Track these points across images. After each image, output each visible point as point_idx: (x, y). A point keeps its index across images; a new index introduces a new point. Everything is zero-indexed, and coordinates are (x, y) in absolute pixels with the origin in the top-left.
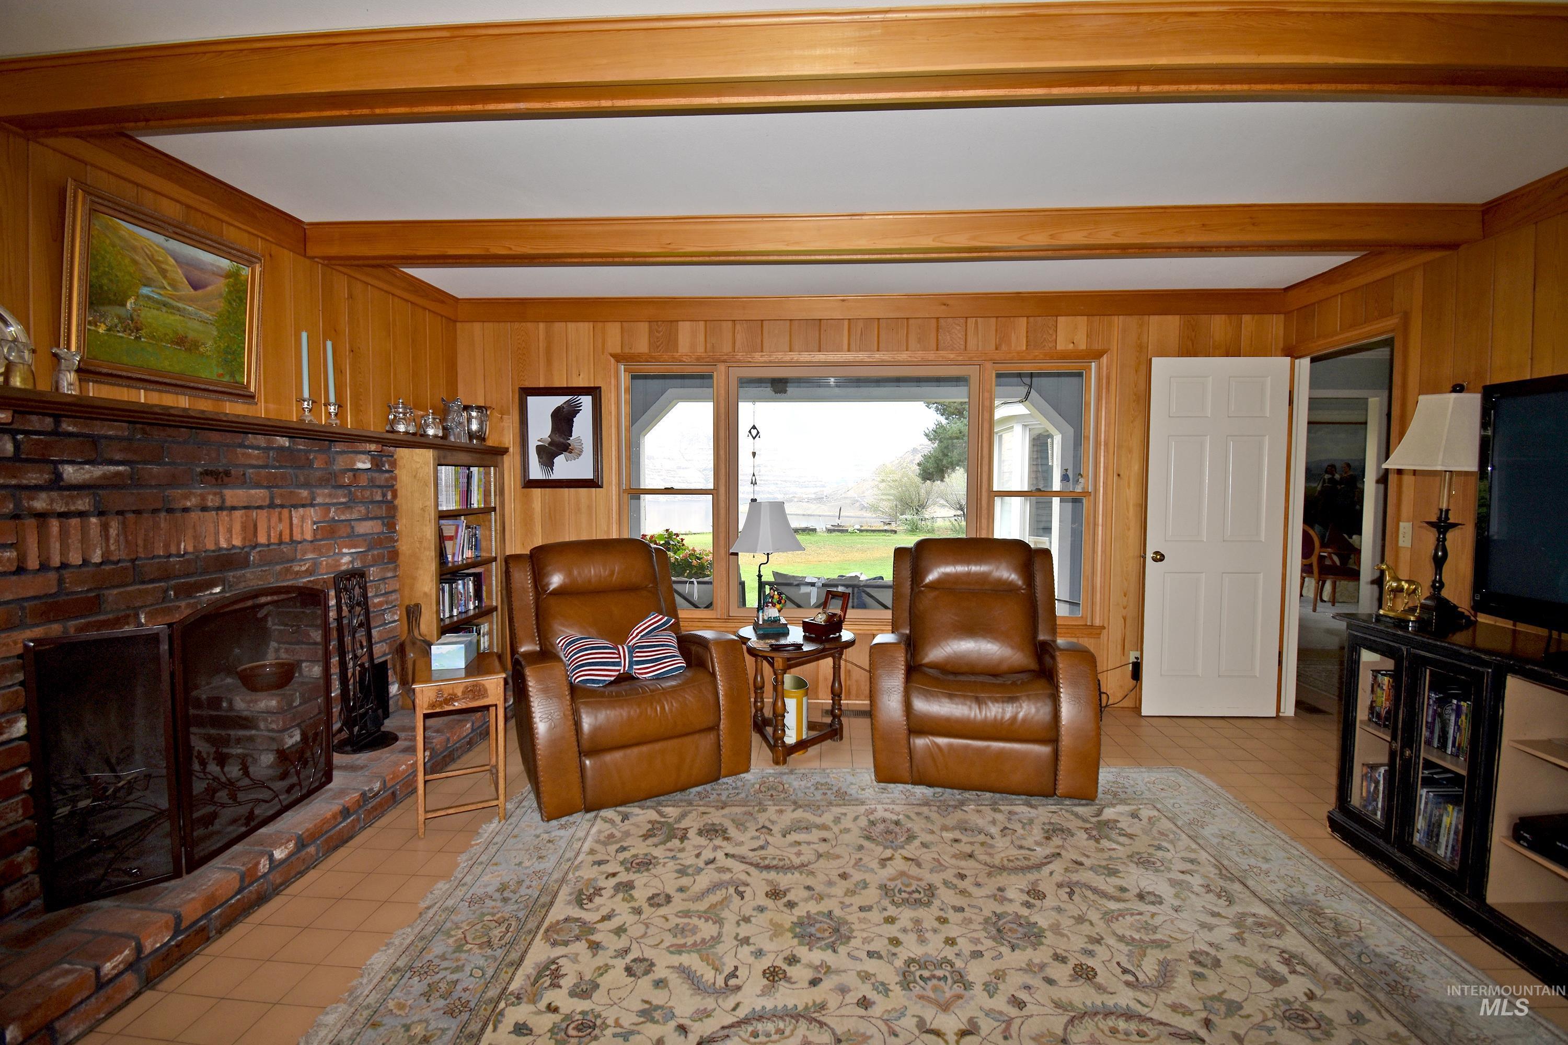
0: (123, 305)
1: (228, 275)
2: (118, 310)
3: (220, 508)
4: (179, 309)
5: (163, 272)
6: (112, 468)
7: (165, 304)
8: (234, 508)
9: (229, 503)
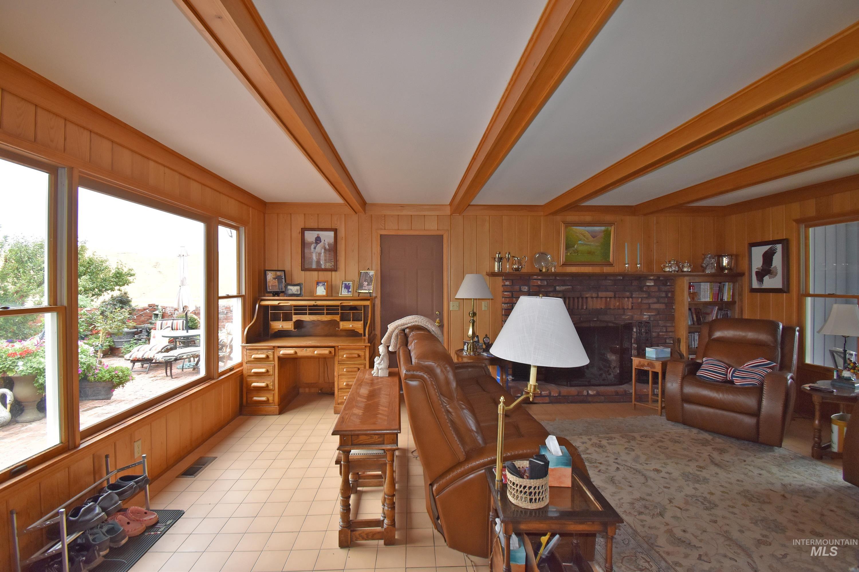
0: (574, 247)
1: (604, 231)
2: (573, 248)
3: (597, 297)
4: (589, 245)
5: (584, 236)
6: (567, 287)
7: (585, 244)
8: (602, 298)
9: (599, 296)
